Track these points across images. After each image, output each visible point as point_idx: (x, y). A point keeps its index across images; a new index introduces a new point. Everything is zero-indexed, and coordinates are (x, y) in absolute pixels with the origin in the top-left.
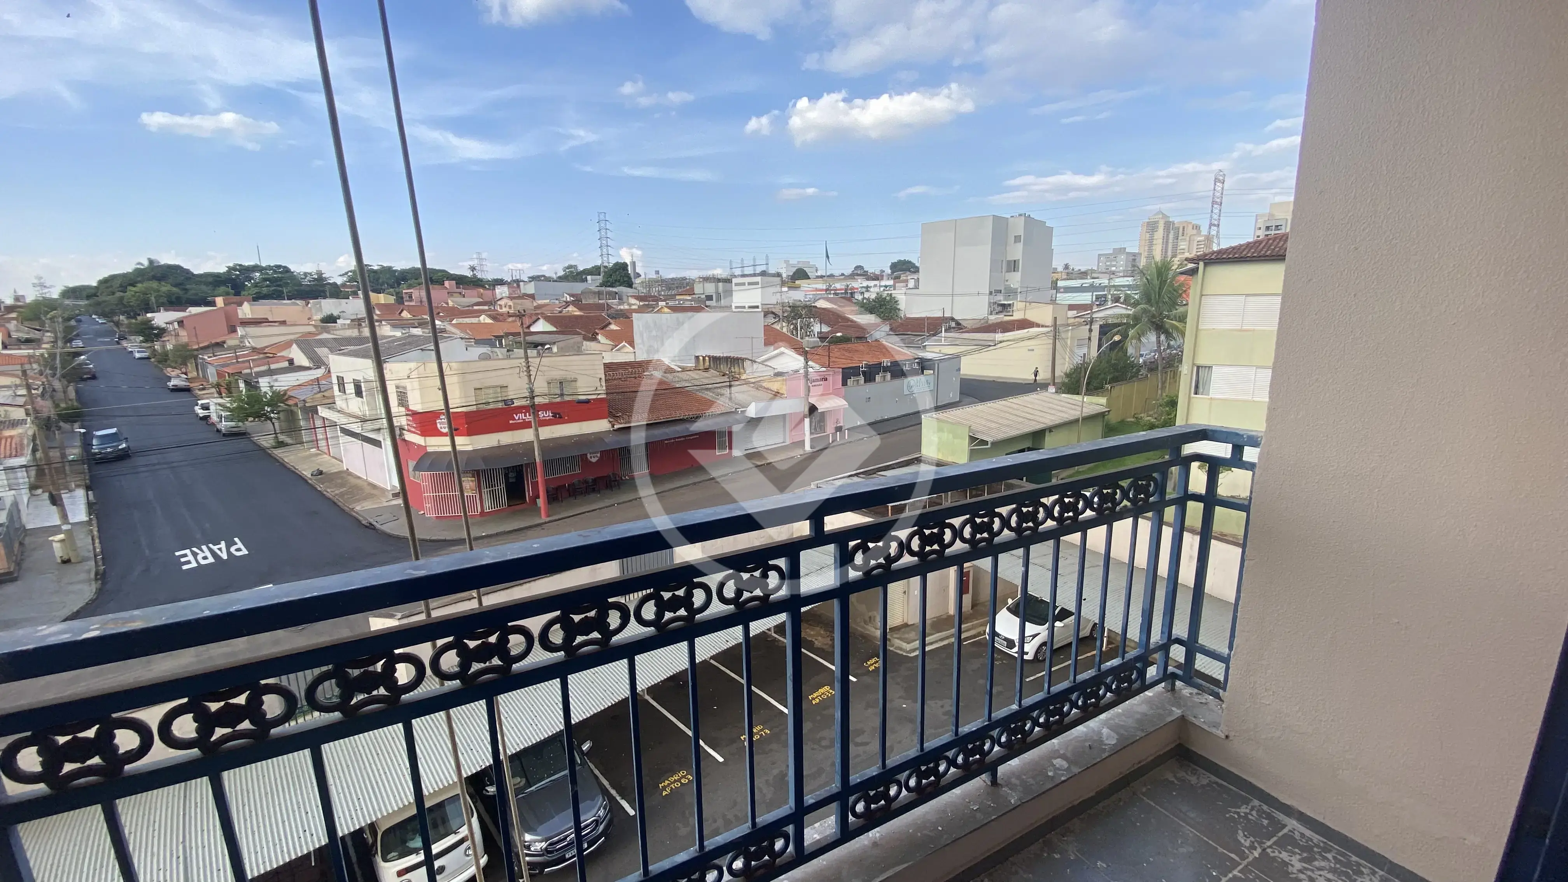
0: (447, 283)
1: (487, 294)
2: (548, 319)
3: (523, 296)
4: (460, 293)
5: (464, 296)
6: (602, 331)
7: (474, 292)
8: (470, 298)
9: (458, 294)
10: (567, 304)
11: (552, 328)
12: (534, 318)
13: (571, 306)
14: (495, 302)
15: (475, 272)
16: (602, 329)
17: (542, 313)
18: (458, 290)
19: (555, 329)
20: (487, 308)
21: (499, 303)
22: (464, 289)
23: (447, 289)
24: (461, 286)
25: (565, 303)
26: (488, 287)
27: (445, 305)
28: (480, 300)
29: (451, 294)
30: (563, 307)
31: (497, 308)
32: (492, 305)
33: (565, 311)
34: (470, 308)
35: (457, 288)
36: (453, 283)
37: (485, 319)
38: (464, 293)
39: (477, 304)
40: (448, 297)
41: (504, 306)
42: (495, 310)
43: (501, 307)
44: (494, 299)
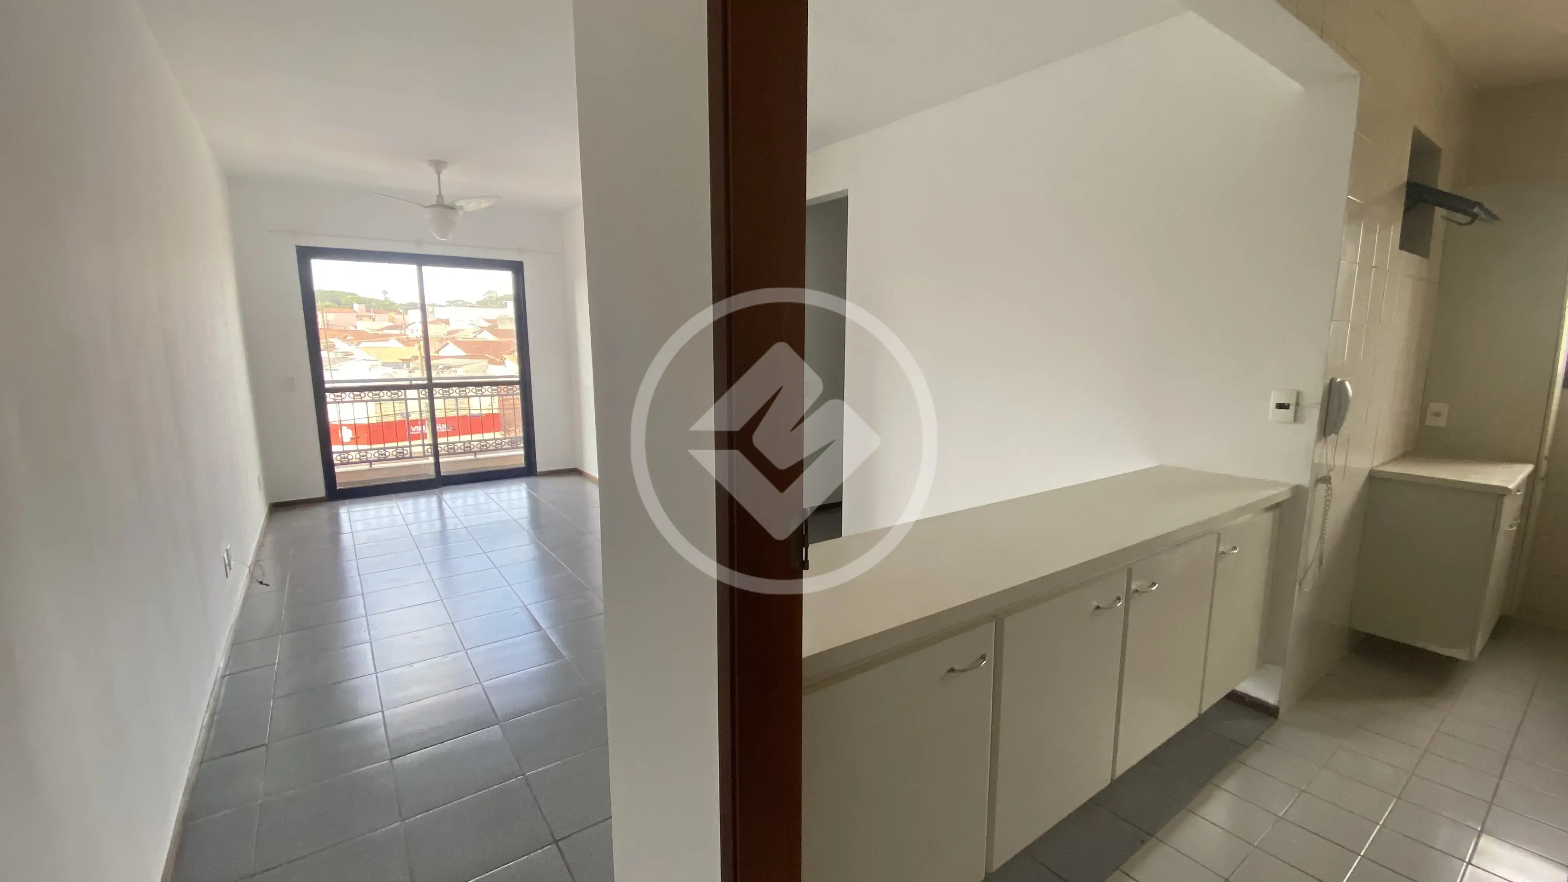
0: (356, 307)
1: (399, 318)
2: (457, 343)
3: (437, 321)
4: (370, 317)
5: (374, 320)
6: (510, 356)
7: (385, 316)
8: (380, 323)
9: (368, 318)
10: (483, 329)
11: (463, 353)
12: (444, 343)
13: (485, 332)
14: (406, 327)
15: (386, 295)
16: (510, 354)
17: (453, 338)
18: (368, 314)
19: (465, 354)
20: (397, 332)
21: (410, 327)
22: (375, 313)
23: (356, 312)
24: (371, 310)
25: (480, 328)
26: (401, 311)
27: (353, 328)
28: (391, 324)
29: (360, 317)
30: (477, 333)
31: (408, 332)
32: (403, 329)
33: (478, 336)
34: (380, 332)
35: (367, 312)
36: (363, 306)
37: (393, 343)
38: (374, 317)
39: (389, 328)
40: (357, 320)
41: (415, 331)
42: (405, 334)
43: (412, 331)
44: (405, 324)
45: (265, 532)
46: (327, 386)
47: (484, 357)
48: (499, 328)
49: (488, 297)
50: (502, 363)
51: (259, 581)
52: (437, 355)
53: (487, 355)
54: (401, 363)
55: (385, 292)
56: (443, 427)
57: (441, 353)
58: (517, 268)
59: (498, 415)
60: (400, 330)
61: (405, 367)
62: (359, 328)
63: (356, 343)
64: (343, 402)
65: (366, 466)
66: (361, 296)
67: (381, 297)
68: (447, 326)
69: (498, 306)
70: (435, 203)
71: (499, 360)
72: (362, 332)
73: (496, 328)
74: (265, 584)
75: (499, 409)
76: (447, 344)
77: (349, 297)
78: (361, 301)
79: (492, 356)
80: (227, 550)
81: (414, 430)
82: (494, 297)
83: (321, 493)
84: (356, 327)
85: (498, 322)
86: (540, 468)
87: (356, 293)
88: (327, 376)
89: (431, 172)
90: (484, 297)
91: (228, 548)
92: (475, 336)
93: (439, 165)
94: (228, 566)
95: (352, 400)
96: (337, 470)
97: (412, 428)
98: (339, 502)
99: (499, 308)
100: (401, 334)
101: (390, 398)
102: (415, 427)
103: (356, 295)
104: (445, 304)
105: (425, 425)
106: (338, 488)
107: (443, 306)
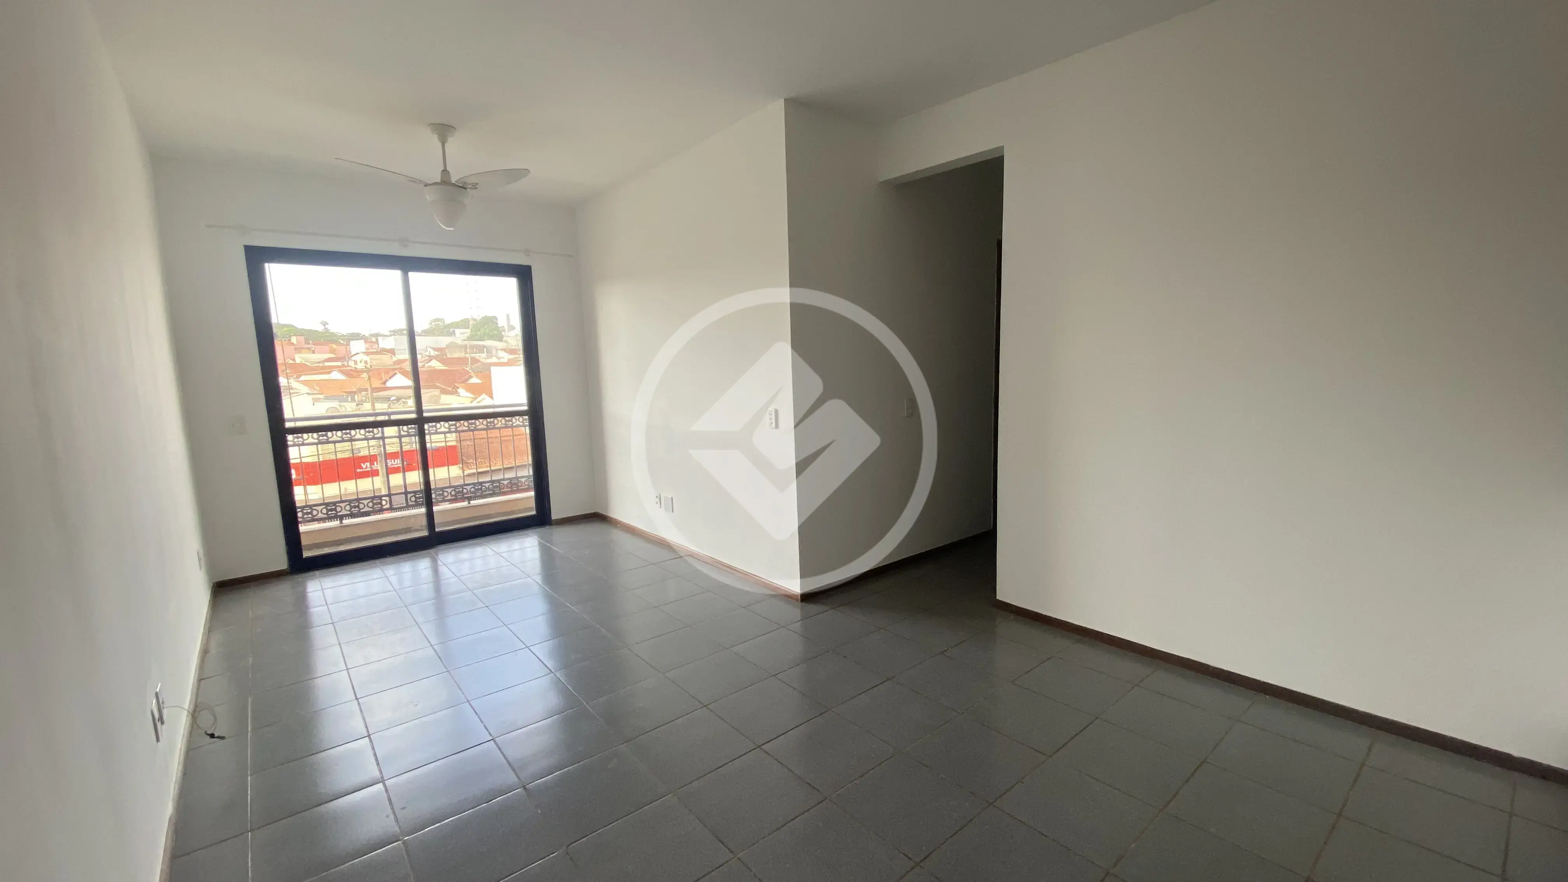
0: (294, 339)
1: (341, 349)
2: (405, 373)
3: (382, 351)
4: (309, 349)
5: (313, 352)
6: (463, 385)
7: (326, 347)
8: (321, 355)
9: (307, 350)
10: (431, 358)
12: (391, 373)
13: (433, 361)
14: (350, 358)
15: (327, 326)
17: (401, 368)
18: (306, 346)
20: (339, 364)
21: (353, 358)
22: (314, 345)
23: (293, 344)
24: (311, 342)
25: (428, 358)
26: (342, 342)
27: (291, 362)
28: (332, 356)
29: (298, 350)
30: (425, 362)
31: (351, 363)
32: (346, 360)
33: (427, 365)
34: (321, 365)
35: (305, 344)
36: (302, 339)
37: (336, 375)
38: (313, 349)
39: (329, 360)
40: (296, 353)
41: (358, 362)
42: (348, 366)
43: (356, 363)
44: (348, 355)
45: (210, 629)
46: (288, 425)
47: (437, 387)
48: (449, 356)
49: (434, 325)
50: (455, 392)
51: (209, 732)
52: (384, 386)
53: (437, 384)
54: (346, 395)
55: (325, 324)
56: (396, 463)
57: (389, 384)
58: (523, 274)
59: (454, 447)
60: (342, 362)
61: (350, 400)
62: (298, 361)
63: (295, 377)
64: (303, 444)
65: (335, 523)
66: (300, 327)
67: (320, 328)
68: (393, 356)
69: (445, 334)
70: (439, 180)
71: (450, 389)
72: (302, 365)
73: (445, 357)
74: (218, 737)
75: (456, 441)
76: (396, 374)
77: (285, 329)
78: (299, 332)
79: (443, 385)
80: (157, 695)
81: (364, 467)
82: (441, 325)
83: (282, 564)
84: (294, 360)
85: (447, 350)
86: (555, 515)
87: (293, 325)
88: (287, 414)
89: (435, 140)
90: (431, 325)
91: (158, 690)
92: (424, 365)
93: (443, 131)
94: (158, 720)
95: (317, 441)
96: (302, 528)
97: (362, 464)
98: (307, 575)
99: (446, 336)
100: (343, 366)
101: (364, 437)
102: (366, 464)
103: (294, 326)
104: (388, 334)
105: (377, 461)
106: (304, 557)
107: (387, 336)
